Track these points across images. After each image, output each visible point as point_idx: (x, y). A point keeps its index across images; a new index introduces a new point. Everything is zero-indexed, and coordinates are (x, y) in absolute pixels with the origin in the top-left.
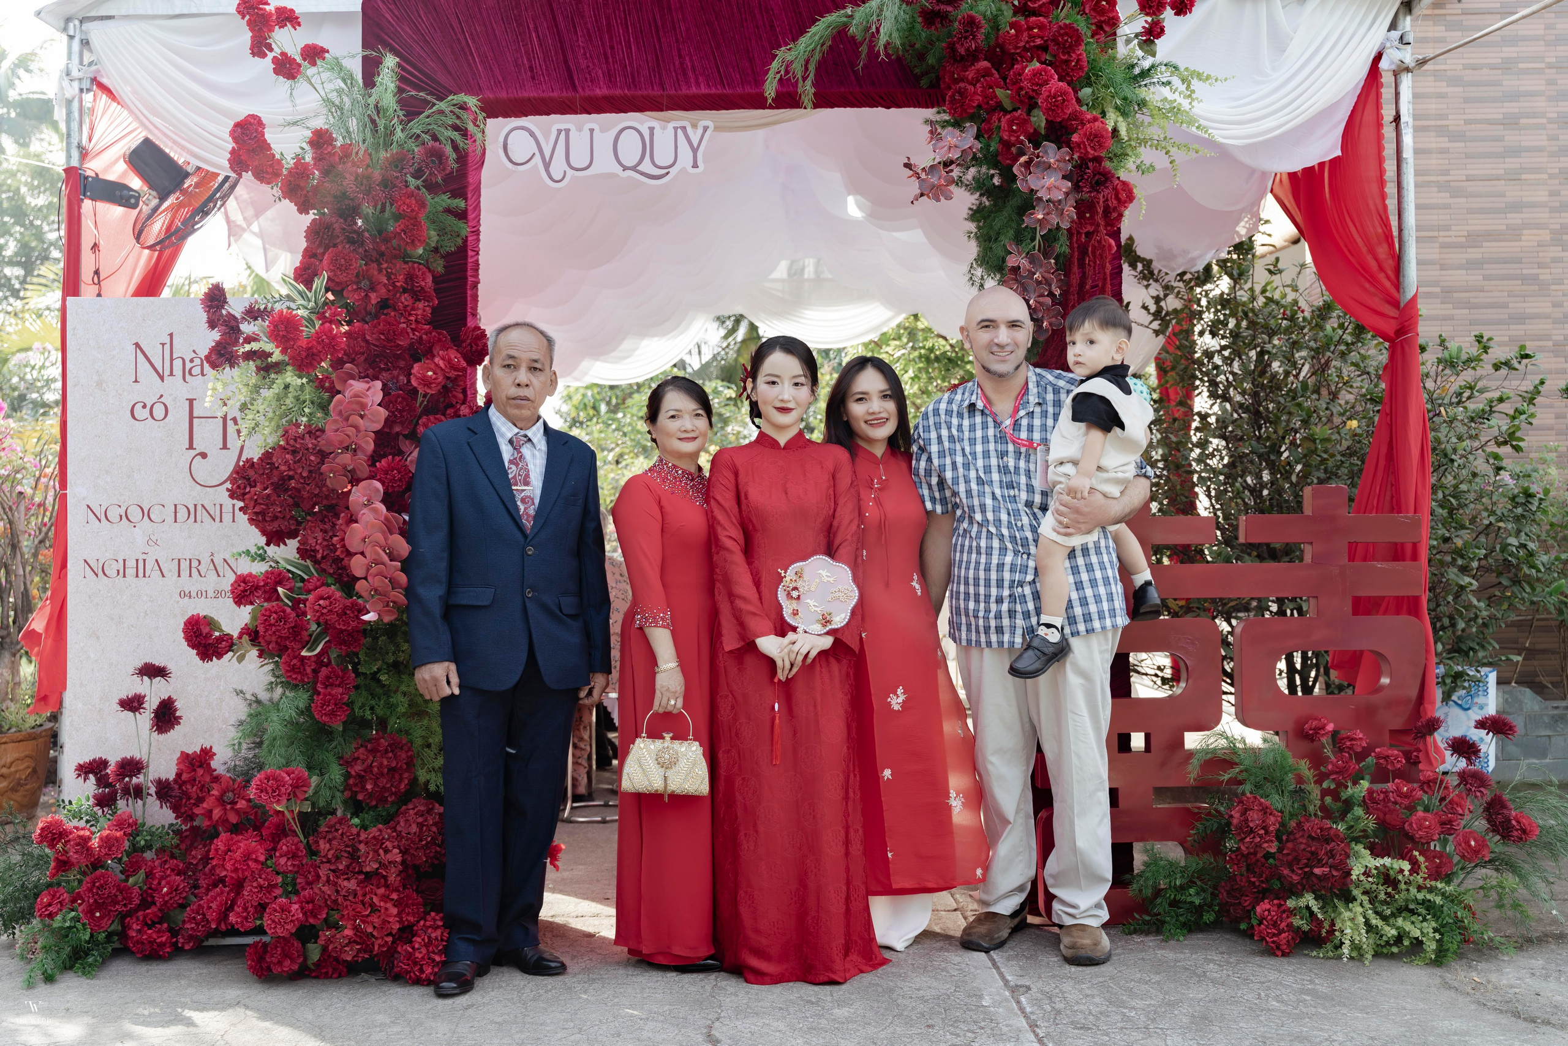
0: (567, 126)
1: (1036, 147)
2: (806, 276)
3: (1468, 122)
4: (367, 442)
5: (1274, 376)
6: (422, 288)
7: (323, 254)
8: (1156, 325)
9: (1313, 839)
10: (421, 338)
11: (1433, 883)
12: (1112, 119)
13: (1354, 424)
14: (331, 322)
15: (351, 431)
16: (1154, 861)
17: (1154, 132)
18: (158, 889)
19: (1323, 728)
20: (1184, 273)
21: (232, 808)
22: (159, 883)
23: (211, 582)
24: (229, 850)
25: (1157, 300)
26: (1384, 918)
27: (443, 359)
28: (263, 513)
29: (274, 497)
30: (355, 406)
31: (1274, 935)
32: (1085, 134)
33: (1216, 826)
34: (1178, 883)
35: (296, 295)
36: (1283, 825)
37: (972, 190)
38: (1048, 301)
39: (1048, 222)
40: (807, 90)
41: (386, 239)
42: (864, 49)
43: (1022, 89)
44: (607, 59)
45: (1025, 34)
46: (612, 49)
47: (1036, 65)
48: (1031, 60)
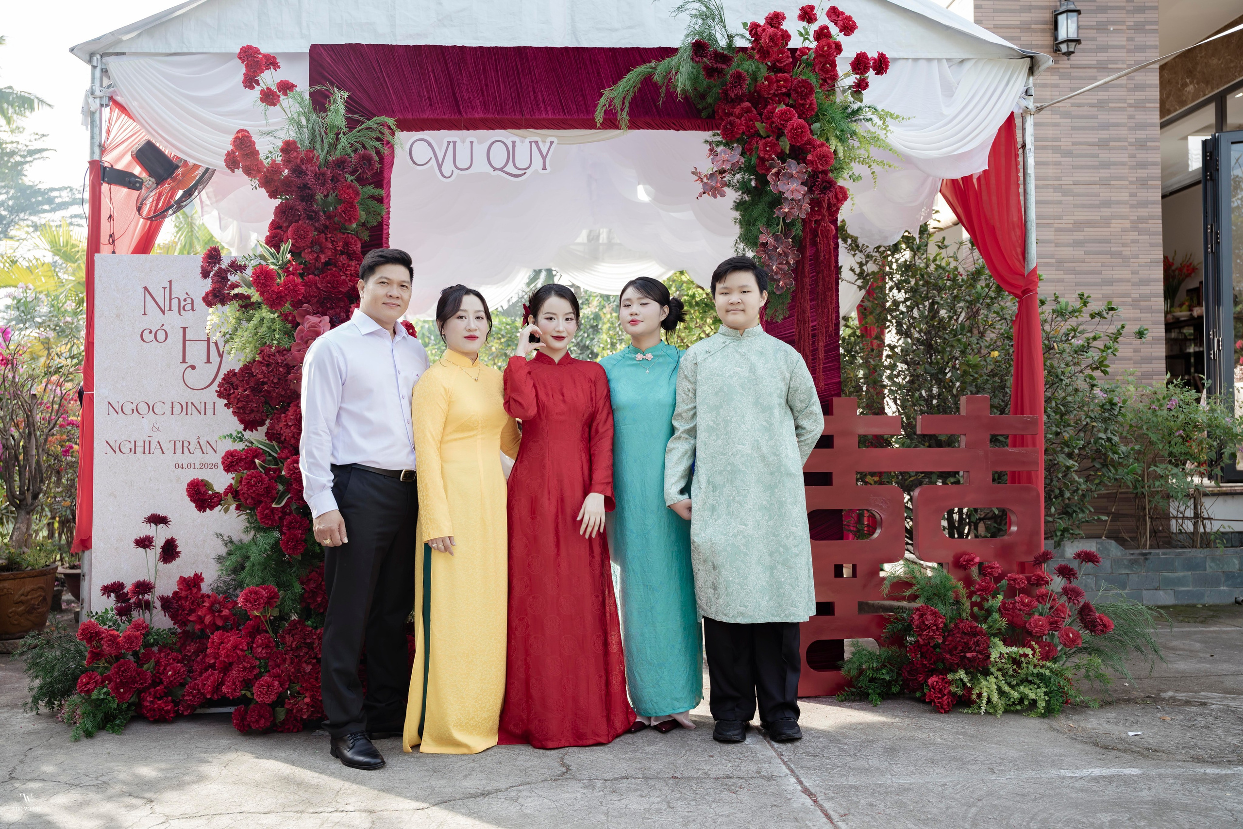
0: (454, 139)
1: (783, 162)
2: (601, 241)
3: (1074, 144)
5: (941, 320)
6: (355, 252)
7: (288, 227)
8: (859, 282)
9: (965, 634)
11: (1044, 663)
12: (834, 144)
13: (996, 354)
14: (293, 274)
16: (858, 652)
17: (862, 153)
18: (165, 672)
19: (972, 560)
20: (879, 247)
21: (219, 615)
22: (165, 669)
23: (197, 457)
24: (222, 643)
25: (861, 265)
26: (1013, 687)
28: (243, 408)
29: (252, 397)
30: (311, 334)
31: (939, 698)
32: (818, 155)
33: (900, 626)
34: (875, 666)
35: (267, 255)
36: (946, 626)
37: (737, 190)
38: (786, 268)
39: (792, 214)
40: (624, 117)
41: (329, 217)
42: (663, 91)
43: (773, 122)
44: (483, 93)
45: (775, 85)
46: (487, 85)
47: (783, 107)
48: (779, 103)
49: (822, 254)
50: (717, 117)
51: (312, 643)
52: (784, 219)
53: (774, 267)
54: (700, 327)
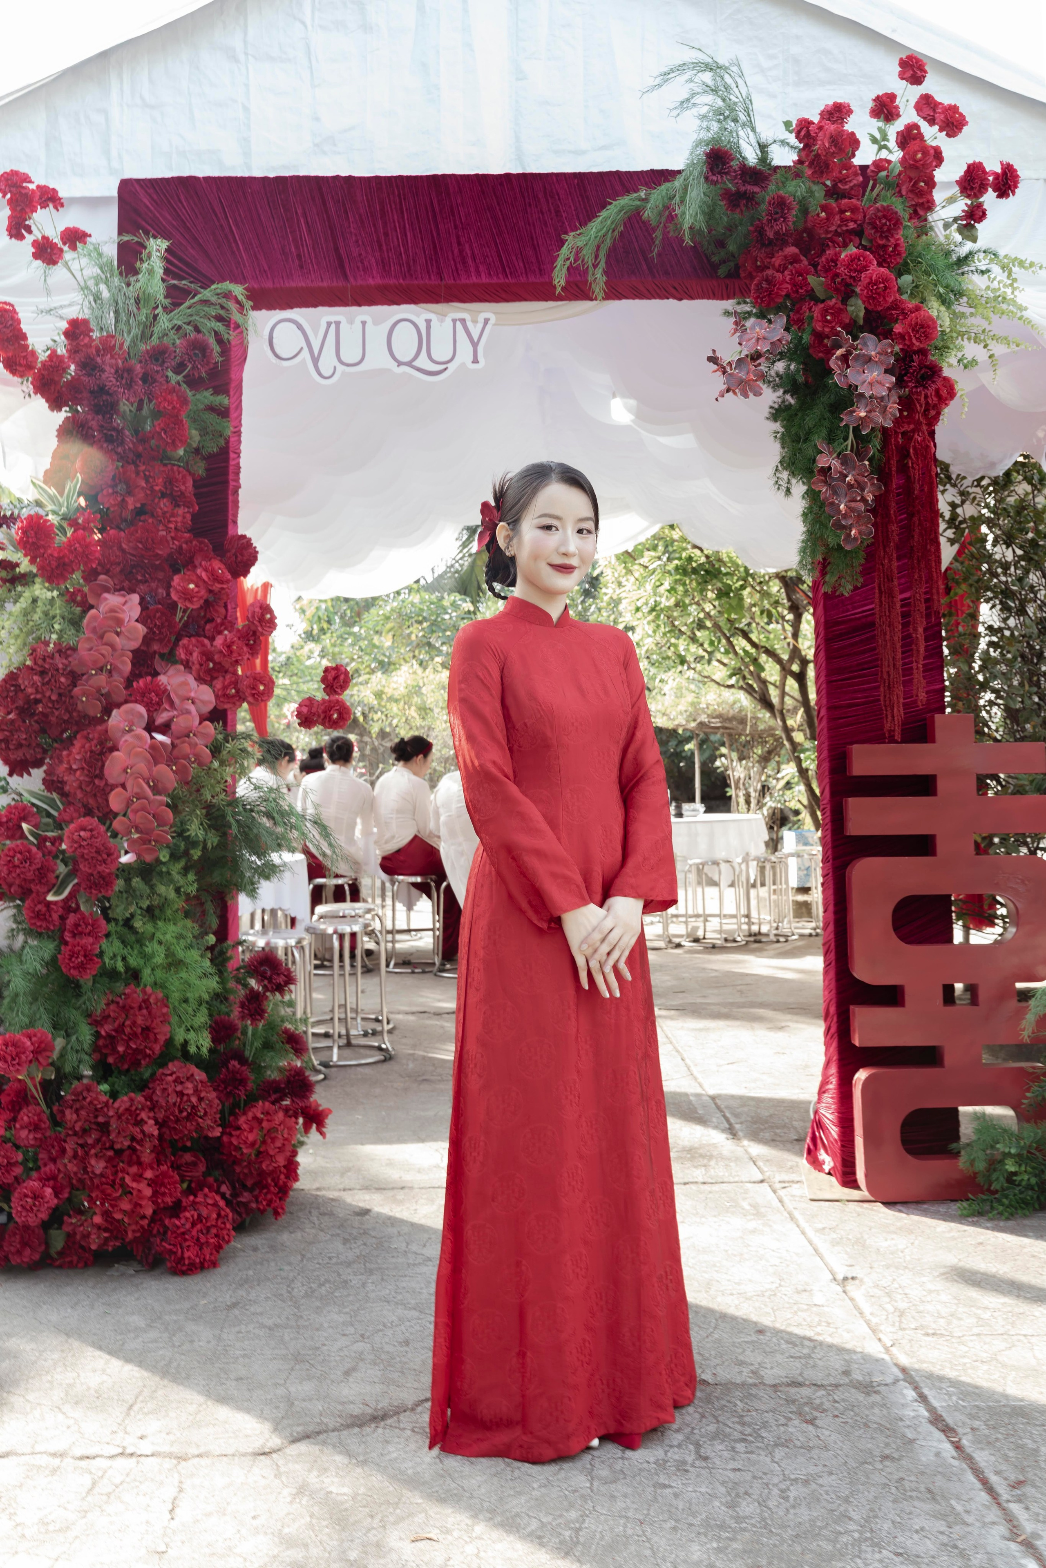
1: (855, 338)
4: (123, 662)
6: (182, 493)
7: (75, 456)
8: (950, 534)
10: (181, 547)
12: (934, 307)
14: (83, 530)
15: (106, 650)
17: (974, 324)
20: (982, 478)
27: (206, 570)
29: (19, 723)
30: (110, 622)
32: (910, 325)
35: (46, 500)
37: (775, 388)
38: (862, 507)
39: (872, 420)
40: (598, 278)
41: (143, 439)
42: (658, 235)
43: (837, 275)
44: (380, 246)
45: (837, 217)
46: (386, 235)
47: (852, 250)
48: (845, 245)
49: (917, 486)
50: (743, 275)
51: (107, 1124)
52: (856, 430)
53: (842, 507)
54: (698, 604)
